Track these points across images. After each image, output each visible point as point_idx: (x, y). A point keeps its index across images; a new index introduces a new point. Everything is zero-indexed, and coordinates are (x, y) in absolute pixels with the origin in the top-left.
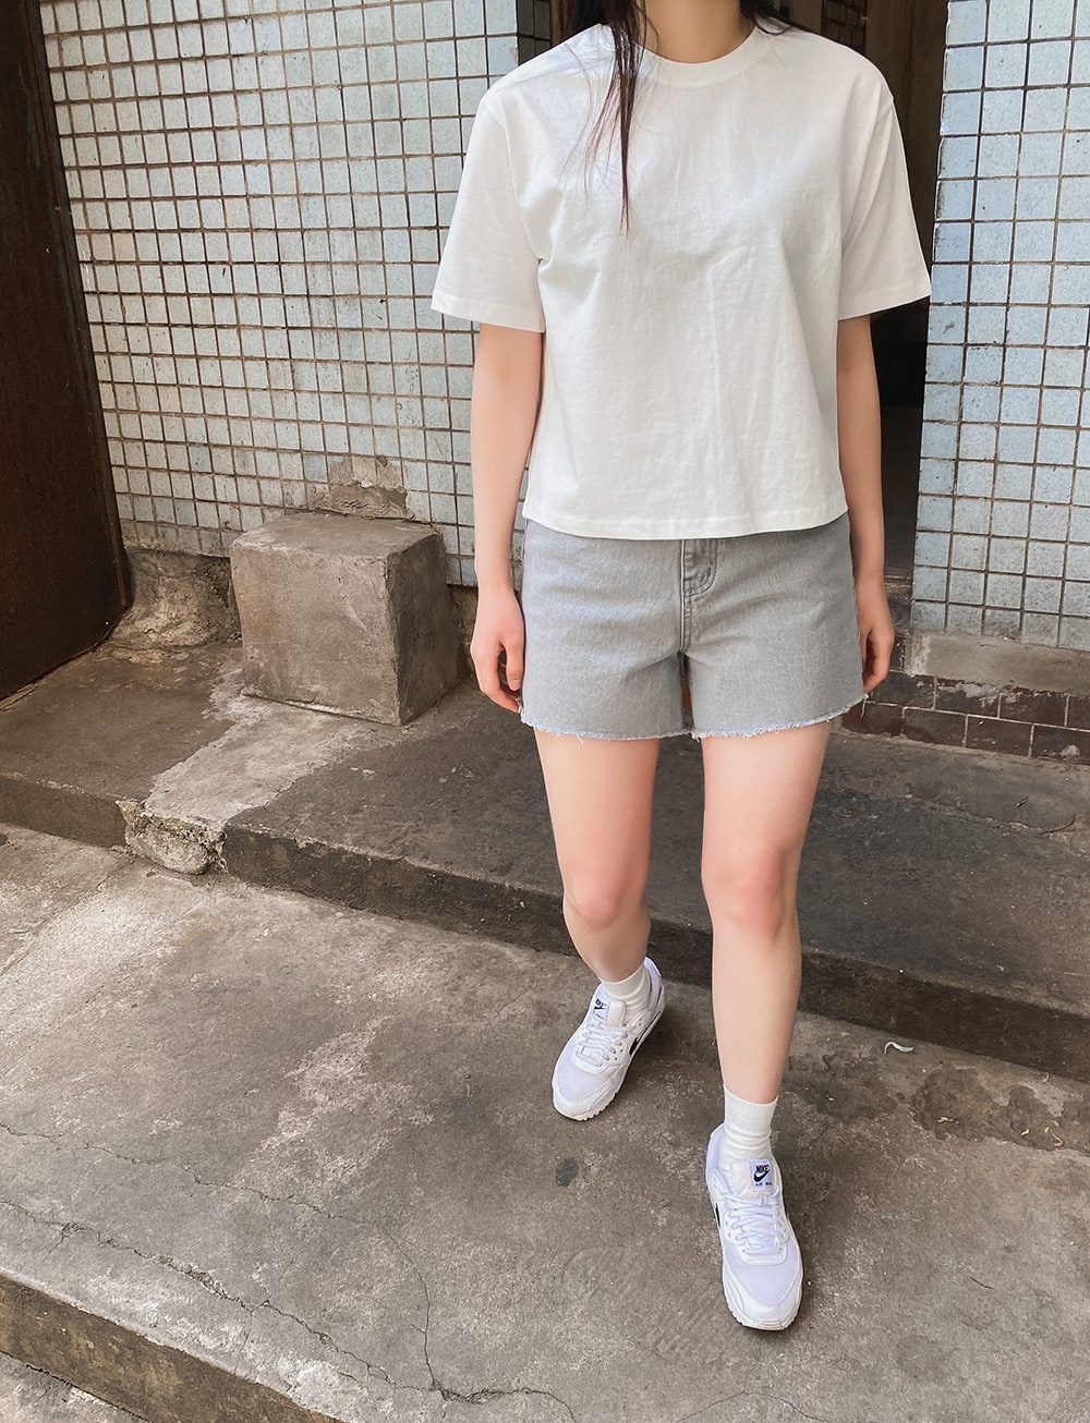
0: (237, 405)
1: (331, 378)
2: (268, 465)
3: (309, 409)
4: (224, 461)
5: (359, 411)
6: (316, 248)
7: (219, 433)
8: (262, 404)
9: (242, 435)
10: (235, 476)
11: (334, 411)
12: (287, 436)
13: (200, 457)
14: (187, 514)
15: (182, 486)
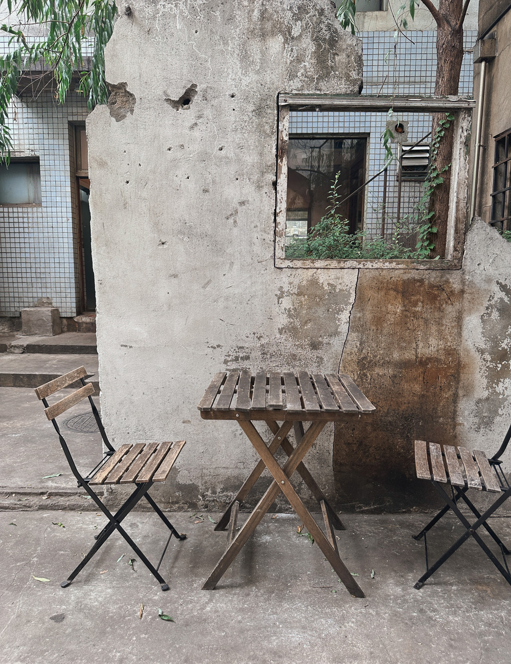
0: (21, 290)
1: (39, 285)
2: (26, 300)
3: (34, 290)
4: (17, 300)
5: (44, 290)
6: (38, 265)
7: (16, 295)
8: (26, 290)
9: (21, 295)
10: (19, 302)
11: (39, 290)
12: (30, 295)
13: (12, 299)
14: (8, 309)
15: (8, 304)
